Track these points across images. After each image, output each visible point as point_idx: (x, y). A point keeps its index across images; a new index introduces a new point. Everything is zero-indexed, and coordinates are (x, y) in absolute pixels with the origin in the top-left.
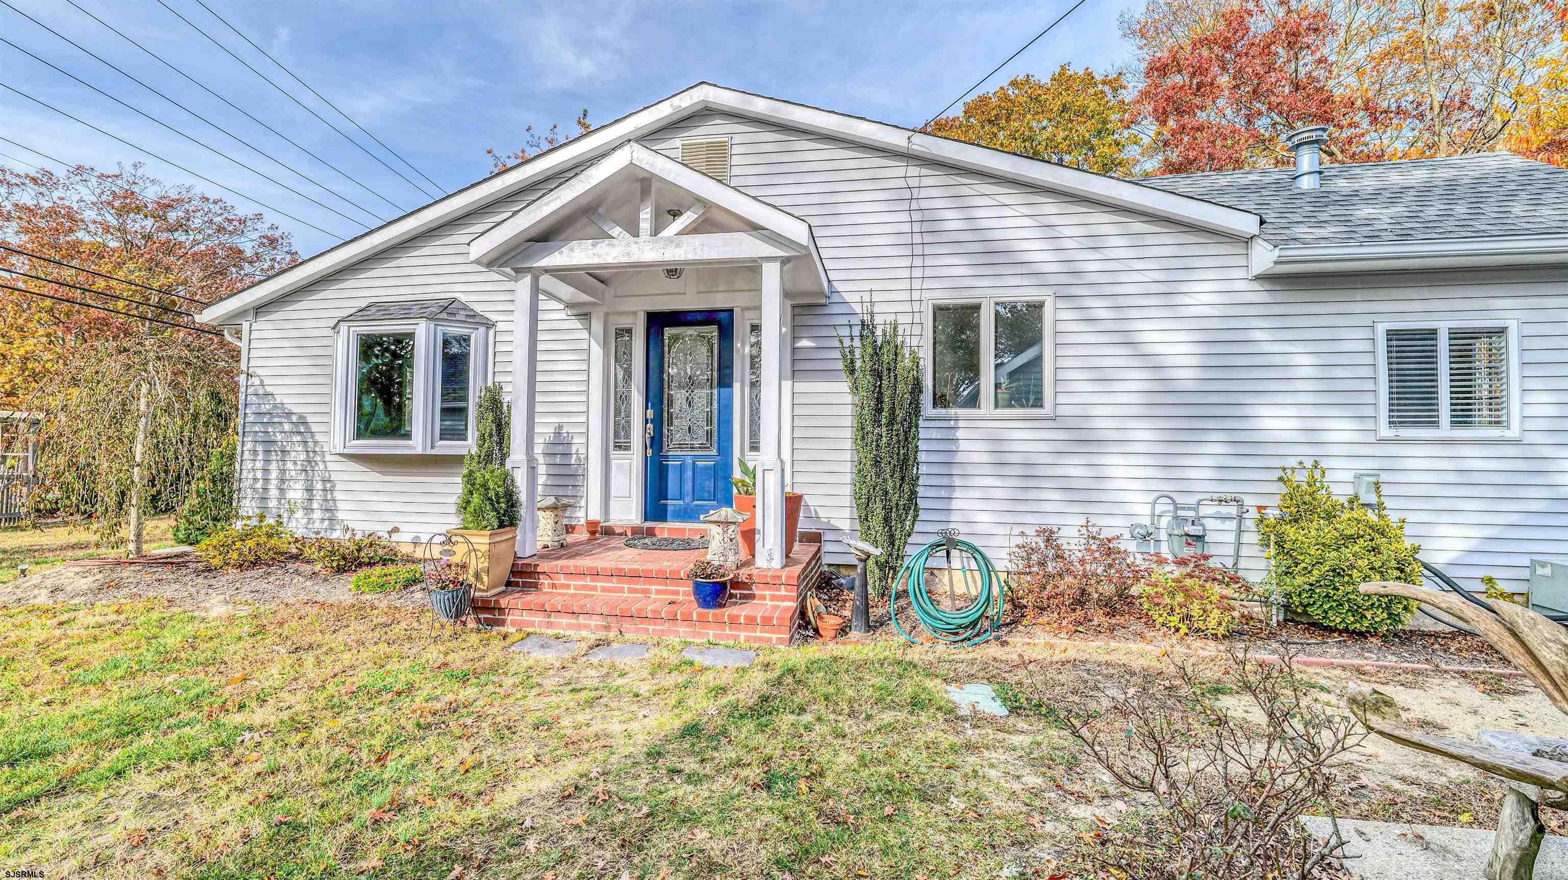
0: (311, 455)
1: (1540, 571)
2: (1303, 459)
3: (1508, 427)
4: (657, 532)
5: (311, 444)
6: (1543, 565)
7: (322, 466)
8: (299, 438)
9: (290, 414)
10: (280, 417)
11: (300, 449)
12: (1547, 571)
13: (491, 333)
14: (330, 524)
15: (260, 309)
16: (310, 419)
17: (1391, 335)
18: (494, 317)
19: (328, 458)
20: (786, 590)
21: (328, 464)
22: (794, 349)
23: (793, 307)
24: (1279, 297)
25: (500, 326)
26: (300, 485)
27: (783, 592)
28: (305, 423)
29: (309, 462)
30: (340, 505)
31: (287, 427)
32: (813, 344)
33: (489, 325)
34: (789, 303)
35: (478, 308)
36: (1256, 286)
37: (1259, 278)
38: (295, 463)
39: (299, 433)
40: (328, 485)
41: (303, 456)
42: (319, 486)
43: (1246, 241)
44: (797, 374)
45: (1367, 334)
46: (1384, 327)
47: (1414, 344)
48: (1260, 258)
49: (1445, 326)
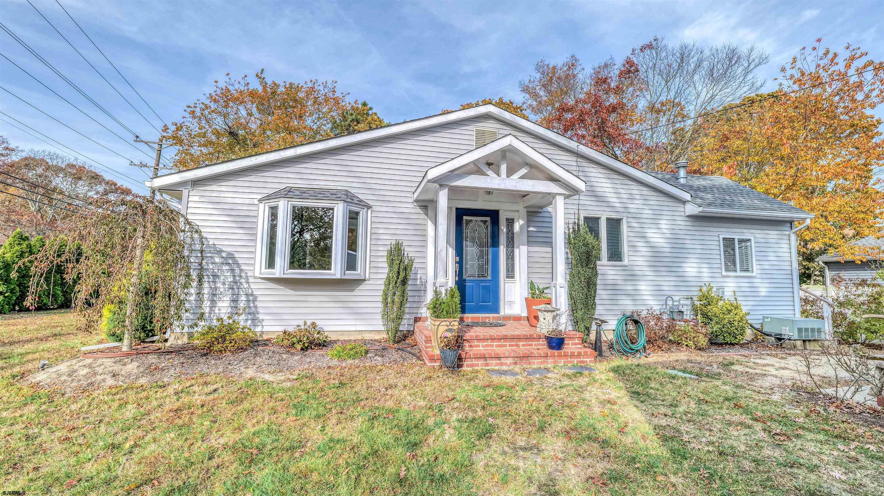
0: (237, 278)
1: (766, 320)
2: (706, 283)
3: (752, 272)
4: (465, 319)
5: (237, 271)
6: (767, 318)
7: (246, 286)
8: (227, 267)
9: (221, 251)
10: (212, 253)
11: (229, 274)
12: (769, 320)
13: (369, 211)
14: (252, 322)
15: (196, 183)
16: (236, 255)
17: (724, 239)
18: (371, 203)
19: (251, 280)
20: (578, 340)
21: (251, 284)
22: (528, 231)
23: (528, 212)
24: (694, 224)
25: (375, 208)
26: (227, 298)
27: (576, 341)
28: (233, 258)
29: (236, 283)
30: (260, 310)
31: (217, 260)
32: (534, 230)
33: (369, 207)
34: (526, 210)
35: (362, 197)
36: (687, 219)
37: (688, 216)
38: (224, 284)
39: (228, 264)
40: (251, 298)
41: (231, 279)
42: (243, 298)
43: (684, 202)
44: (530, 243)
45: (717, 239)
46: (721, 237)
47: (729, 243)
48: (692, 209)
49: (736, 237)
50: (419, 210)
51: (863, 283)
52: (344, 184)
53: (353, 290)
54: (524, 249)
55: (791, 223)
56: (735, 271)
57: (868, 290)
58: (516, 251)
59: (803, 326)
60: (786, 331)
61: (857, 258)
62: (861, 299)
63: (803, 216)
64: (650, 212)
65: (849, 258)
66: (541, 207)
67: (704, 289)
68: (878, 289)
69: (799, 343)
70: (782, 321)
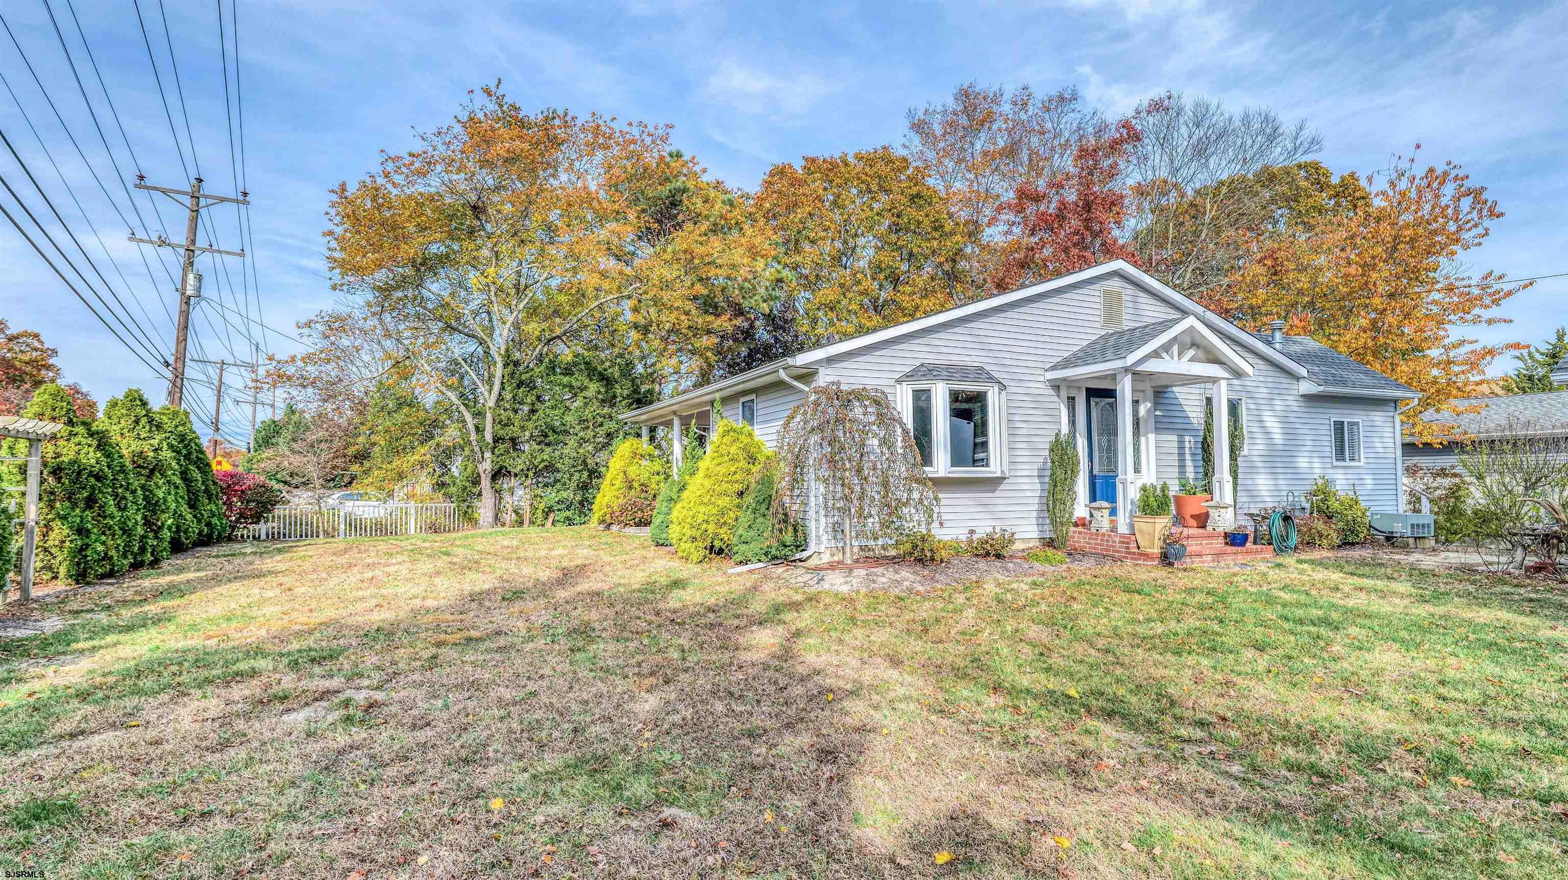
1: (1379, 516)
2: (1320, 475)
3: (1361, 461)
6: (1376, 514)
17: (1335, 422)
18: (1005, 383)
22: (1155, 416)
23: (1154, 392)
24: (1306, 405)
25: (1008, 389)
32: (1162, 414)
35: (995, 375)
36: (1300, 399)
37: (1302, 396)
43: (1297, 378)
44: (1158, 430)
45: (1327, 422)
46: (1332, 420)
47: (1339, 427)
48: (1306, 387)
49: (1346, 420)
50: (1052, 392)
51: (1443, 473)
52: (979, 359)
53: (994, 491)
54: (1152, 437)
55: (1395, 401)
56: (1344, 460)
57: (1447, 482)
58: (1143, 439)
59: (1415, 522)
60: (1399, 528)
61: (1435, 441)
62: (1438, 492)
63: (1409, 395)
64: (1265, 390)
65: (1427, 439)
66: (1167, 387)
67: (1320, 482)
68: (1457, 480)
69: (1411, 541)
70: (1396, 517)
